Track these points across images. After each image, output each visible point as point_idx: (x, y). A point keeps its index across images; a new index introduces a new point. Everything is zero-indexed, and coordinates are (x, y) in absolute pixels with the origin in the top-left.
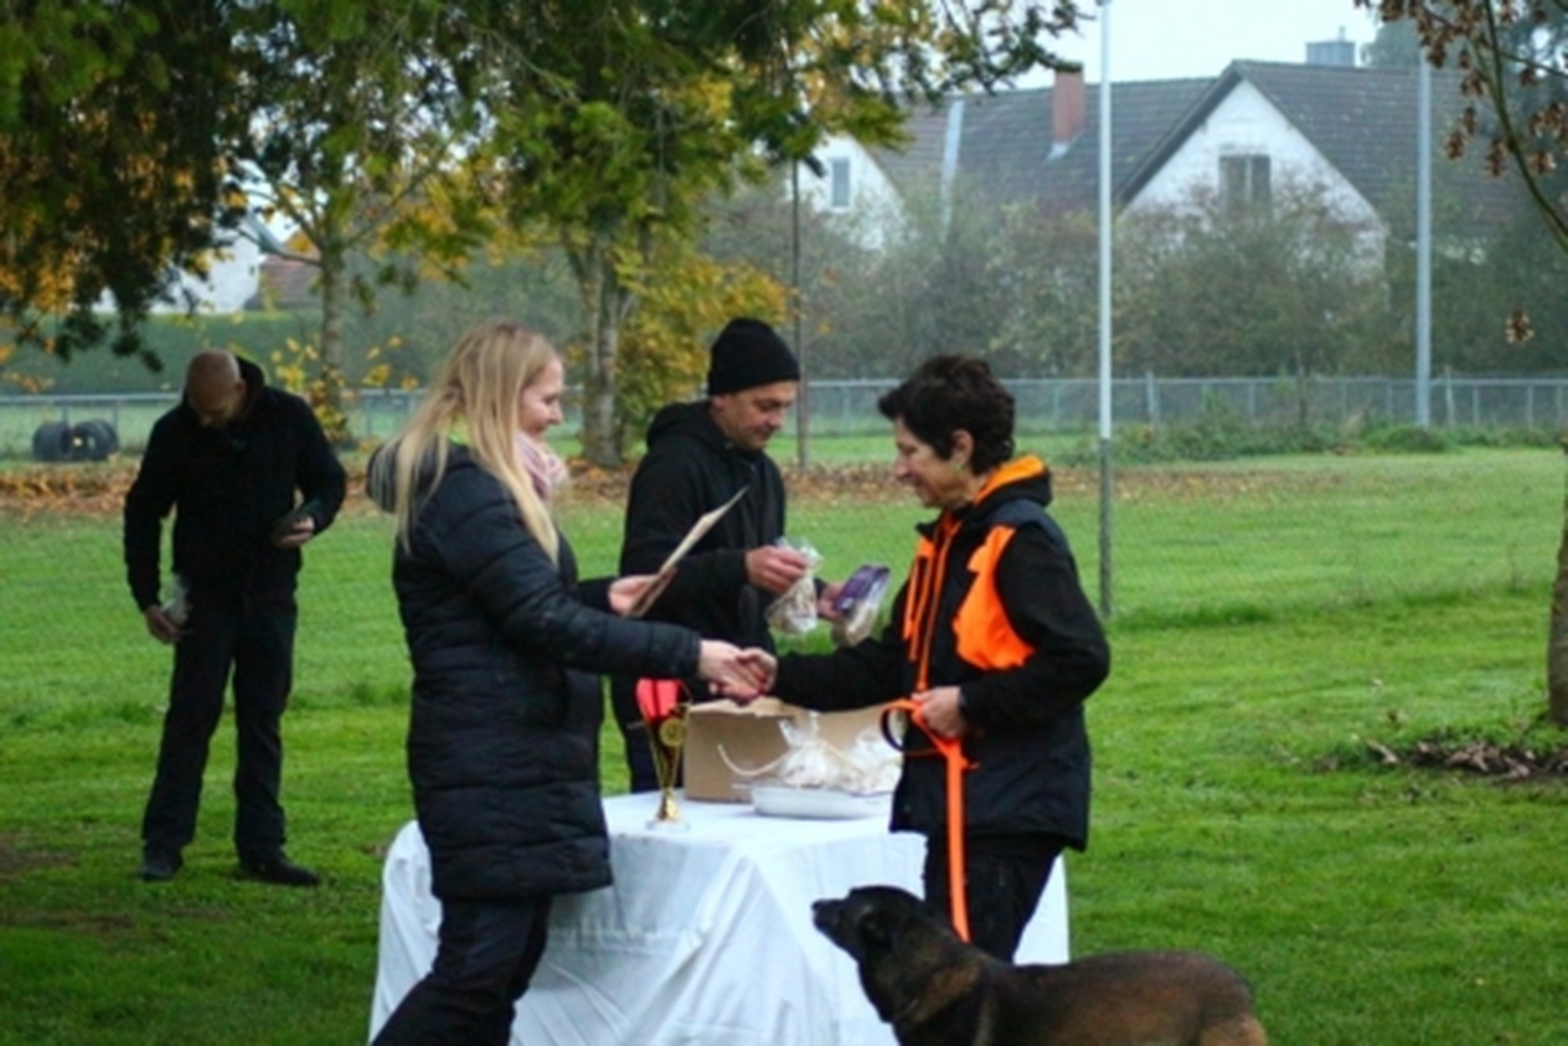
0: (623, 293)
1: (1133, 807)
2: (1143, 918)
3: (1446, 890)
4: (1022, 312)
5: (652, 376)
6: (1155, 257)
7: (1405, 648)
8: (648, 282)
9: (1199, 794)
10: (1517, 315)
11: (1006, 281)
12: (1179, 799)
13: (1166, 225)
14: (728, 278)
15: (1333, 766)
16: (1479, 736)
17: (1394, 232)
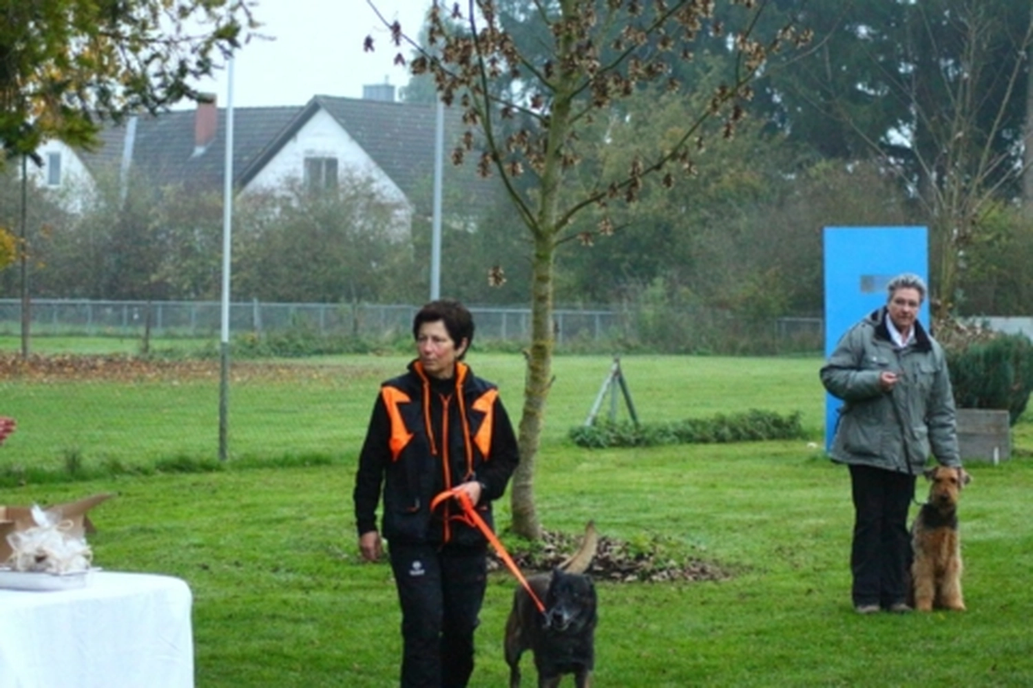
1: (238, 585)
2: (243, 658)
4: (172, 258)
6: (261, 223)
9: (282, 577)
10: (496, 268)
11: (162, 236)
12: (269, 580)
13: (268, 203)
17: (418, 211)
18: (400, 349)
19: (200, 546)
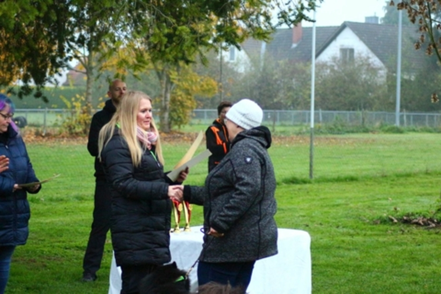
0: (172, 83)
1: (322, 233)
2: (327, 266)
3: (414, 259)
4: (283, 91)
5: (180, 107)
6: (321, 76)
7: (397, 189)
8: (179, 80)
9: (341, 230)
10: (434, 95)
11: (279, 82)
12: (335, 231)
13: (325, 68)
14: (202, 80)
15: (379, 223)
16: (421, 215)
17: (389, 71)
18: (383, 130)
19: (304, 216)
